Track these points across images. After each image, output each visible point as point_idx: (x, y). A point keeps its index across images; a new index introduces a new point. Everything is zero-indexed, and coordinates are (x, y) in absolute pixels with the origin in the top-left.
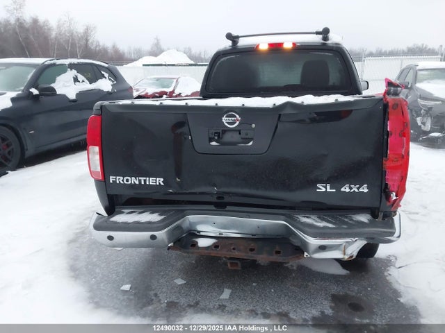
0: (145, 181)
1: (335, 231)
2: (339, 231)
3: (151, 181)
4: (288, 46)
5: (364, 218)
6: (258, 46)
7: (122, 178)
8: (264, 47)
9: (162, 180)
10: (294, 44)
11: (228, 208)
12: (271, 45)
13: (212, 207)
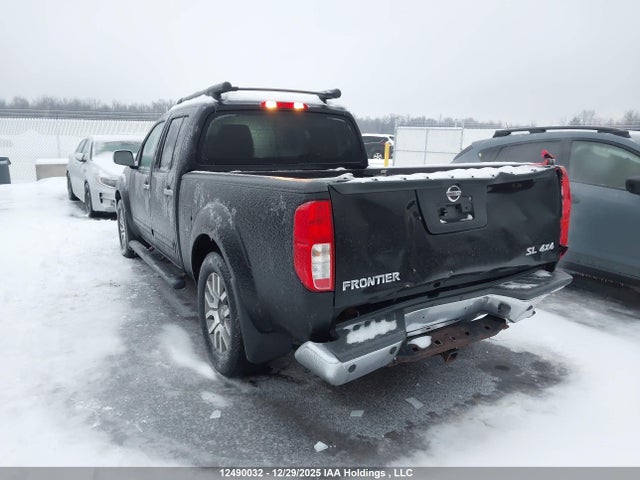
0: (381, 279)
1: (537, 290)
2: (541, 288)
3: (388, 278)
4: (298, 106)
5: (544, 274)
6: (264, 103)
7: (357, 281)
8: (271, 105)
9: (398, 274)
10: (305, 105)
11: (442, 294)
12: (280, 104)
13: (425, 298)
